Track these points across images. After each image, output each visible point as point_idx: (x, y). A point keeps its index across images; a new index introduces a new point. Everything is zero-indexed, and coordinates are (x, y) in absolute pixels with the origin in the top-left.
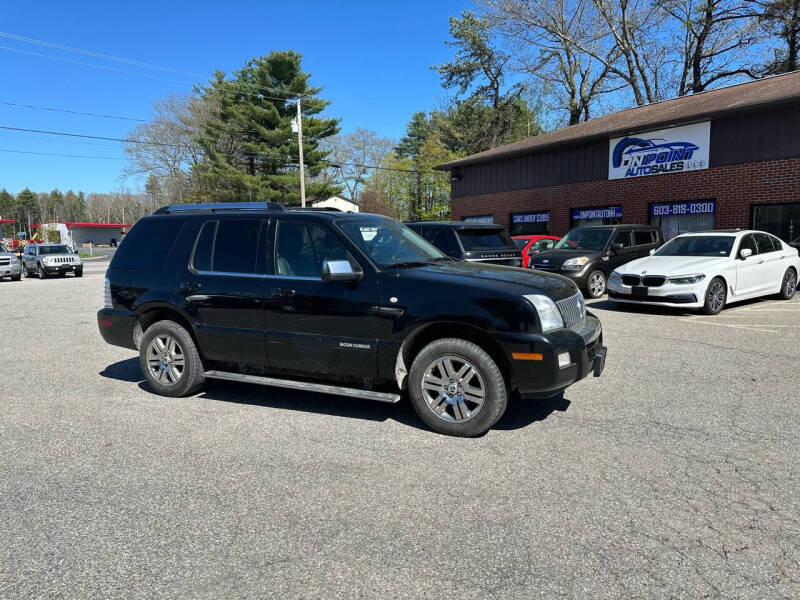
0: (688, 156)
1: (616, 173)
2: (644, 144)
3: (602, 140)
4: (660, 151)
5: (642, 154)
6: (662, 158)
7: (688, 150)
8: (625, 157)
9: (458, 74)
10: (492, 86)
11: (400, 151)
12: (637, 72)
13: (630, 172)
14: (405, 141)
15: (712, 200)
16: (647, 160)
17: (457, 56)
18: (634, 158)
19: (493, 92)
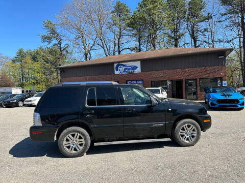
0: (136, 69)
1: (117, 73)
2: (124, 66)
3: (112, 64)
4: (128, 67)
5: (124, 68)
6: (129, 69)
7: (135, 68)
8: (119, 69)
9: (47, 39)
10: (59, 43)
11: (14, 61)
12: (105, 45)
13: (120, 72)
14: (16, 57)
15: (142, 80)
16: (125, 70)
17: (46, 33)
18: (121, 69)
19: (59, 45)
